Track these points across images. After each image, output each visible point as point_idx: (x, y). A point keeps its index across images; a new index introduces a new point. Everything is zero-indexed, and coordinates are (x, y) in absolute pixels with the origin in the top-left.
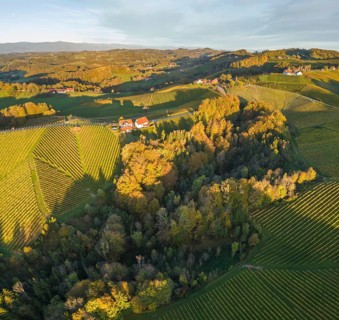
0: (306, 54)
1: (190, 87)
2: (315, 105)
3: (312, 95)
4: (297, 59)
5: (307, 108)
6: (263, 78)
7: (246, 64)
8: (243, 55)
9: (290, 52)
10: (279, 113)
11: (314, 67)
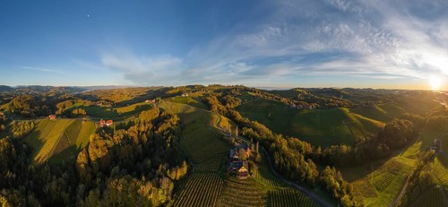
0: (193, 87)
1: (143, 104)
2: (192, 109)
3: (191, 104)
4: (189, 89)
5: (189, 111)
6: (173, 98)
7: (170, 92)
8: (172, 88)
9: (187, 87)
10: (176, 116)
11: (193, 92)
